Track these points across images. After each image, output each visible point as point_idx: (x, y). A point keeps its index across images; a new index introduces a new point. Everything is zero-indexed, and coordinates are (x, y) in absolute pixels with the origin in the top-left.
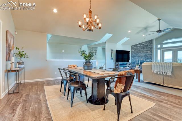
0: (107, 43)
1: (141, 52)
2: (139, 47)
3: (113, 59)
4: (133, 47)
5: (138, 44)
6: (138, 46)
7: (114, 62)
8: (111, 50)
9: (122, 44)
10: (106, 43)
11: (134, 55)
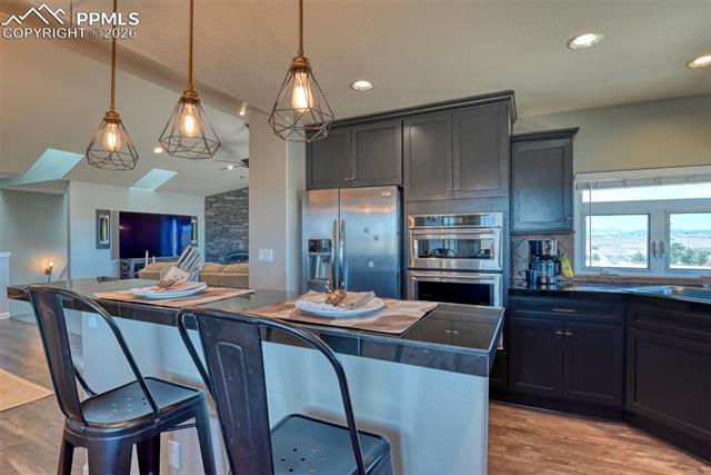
0: (71, 183)
1: (240, 221)
2: (233, 202)
3: (107, 247)
4: (211, 203)
5: (228, 194)
6: (229, 198)
7: (113, 259)
8: (98, 212)
9: (156, 190)
10: (68, 182)
11: (215, 232)
